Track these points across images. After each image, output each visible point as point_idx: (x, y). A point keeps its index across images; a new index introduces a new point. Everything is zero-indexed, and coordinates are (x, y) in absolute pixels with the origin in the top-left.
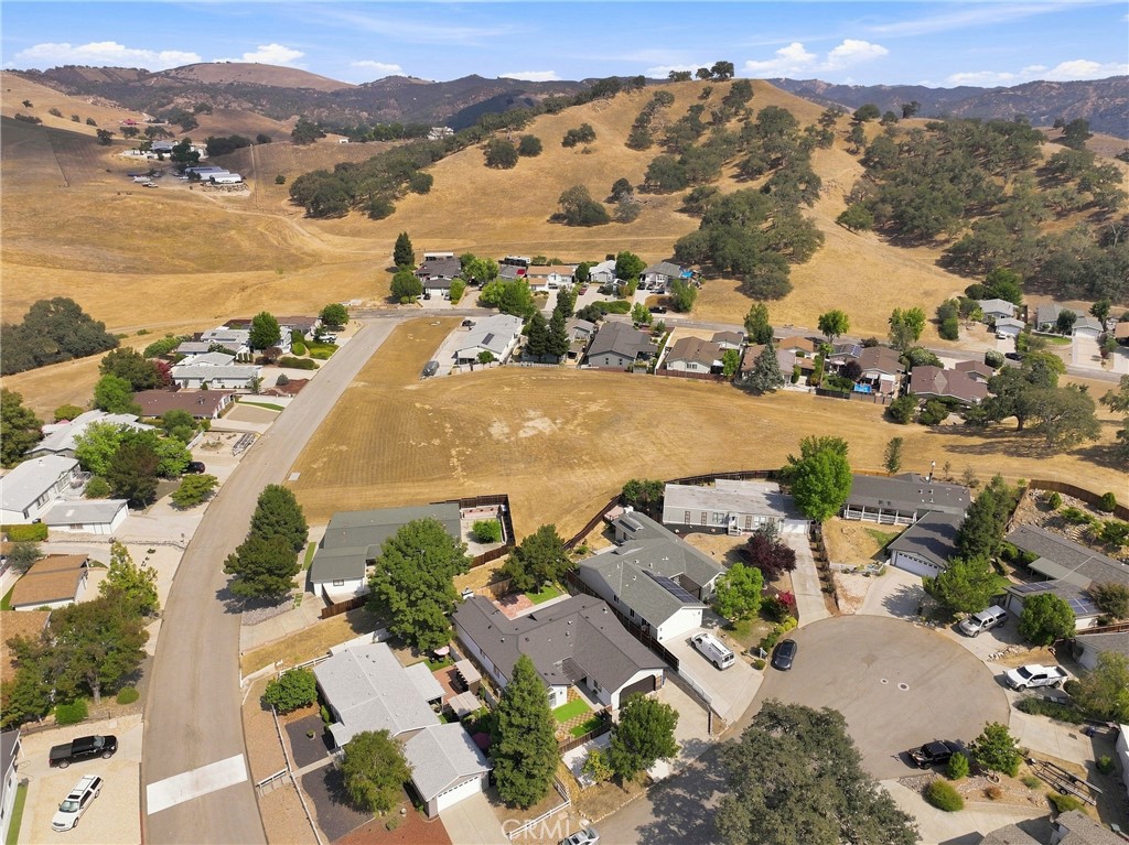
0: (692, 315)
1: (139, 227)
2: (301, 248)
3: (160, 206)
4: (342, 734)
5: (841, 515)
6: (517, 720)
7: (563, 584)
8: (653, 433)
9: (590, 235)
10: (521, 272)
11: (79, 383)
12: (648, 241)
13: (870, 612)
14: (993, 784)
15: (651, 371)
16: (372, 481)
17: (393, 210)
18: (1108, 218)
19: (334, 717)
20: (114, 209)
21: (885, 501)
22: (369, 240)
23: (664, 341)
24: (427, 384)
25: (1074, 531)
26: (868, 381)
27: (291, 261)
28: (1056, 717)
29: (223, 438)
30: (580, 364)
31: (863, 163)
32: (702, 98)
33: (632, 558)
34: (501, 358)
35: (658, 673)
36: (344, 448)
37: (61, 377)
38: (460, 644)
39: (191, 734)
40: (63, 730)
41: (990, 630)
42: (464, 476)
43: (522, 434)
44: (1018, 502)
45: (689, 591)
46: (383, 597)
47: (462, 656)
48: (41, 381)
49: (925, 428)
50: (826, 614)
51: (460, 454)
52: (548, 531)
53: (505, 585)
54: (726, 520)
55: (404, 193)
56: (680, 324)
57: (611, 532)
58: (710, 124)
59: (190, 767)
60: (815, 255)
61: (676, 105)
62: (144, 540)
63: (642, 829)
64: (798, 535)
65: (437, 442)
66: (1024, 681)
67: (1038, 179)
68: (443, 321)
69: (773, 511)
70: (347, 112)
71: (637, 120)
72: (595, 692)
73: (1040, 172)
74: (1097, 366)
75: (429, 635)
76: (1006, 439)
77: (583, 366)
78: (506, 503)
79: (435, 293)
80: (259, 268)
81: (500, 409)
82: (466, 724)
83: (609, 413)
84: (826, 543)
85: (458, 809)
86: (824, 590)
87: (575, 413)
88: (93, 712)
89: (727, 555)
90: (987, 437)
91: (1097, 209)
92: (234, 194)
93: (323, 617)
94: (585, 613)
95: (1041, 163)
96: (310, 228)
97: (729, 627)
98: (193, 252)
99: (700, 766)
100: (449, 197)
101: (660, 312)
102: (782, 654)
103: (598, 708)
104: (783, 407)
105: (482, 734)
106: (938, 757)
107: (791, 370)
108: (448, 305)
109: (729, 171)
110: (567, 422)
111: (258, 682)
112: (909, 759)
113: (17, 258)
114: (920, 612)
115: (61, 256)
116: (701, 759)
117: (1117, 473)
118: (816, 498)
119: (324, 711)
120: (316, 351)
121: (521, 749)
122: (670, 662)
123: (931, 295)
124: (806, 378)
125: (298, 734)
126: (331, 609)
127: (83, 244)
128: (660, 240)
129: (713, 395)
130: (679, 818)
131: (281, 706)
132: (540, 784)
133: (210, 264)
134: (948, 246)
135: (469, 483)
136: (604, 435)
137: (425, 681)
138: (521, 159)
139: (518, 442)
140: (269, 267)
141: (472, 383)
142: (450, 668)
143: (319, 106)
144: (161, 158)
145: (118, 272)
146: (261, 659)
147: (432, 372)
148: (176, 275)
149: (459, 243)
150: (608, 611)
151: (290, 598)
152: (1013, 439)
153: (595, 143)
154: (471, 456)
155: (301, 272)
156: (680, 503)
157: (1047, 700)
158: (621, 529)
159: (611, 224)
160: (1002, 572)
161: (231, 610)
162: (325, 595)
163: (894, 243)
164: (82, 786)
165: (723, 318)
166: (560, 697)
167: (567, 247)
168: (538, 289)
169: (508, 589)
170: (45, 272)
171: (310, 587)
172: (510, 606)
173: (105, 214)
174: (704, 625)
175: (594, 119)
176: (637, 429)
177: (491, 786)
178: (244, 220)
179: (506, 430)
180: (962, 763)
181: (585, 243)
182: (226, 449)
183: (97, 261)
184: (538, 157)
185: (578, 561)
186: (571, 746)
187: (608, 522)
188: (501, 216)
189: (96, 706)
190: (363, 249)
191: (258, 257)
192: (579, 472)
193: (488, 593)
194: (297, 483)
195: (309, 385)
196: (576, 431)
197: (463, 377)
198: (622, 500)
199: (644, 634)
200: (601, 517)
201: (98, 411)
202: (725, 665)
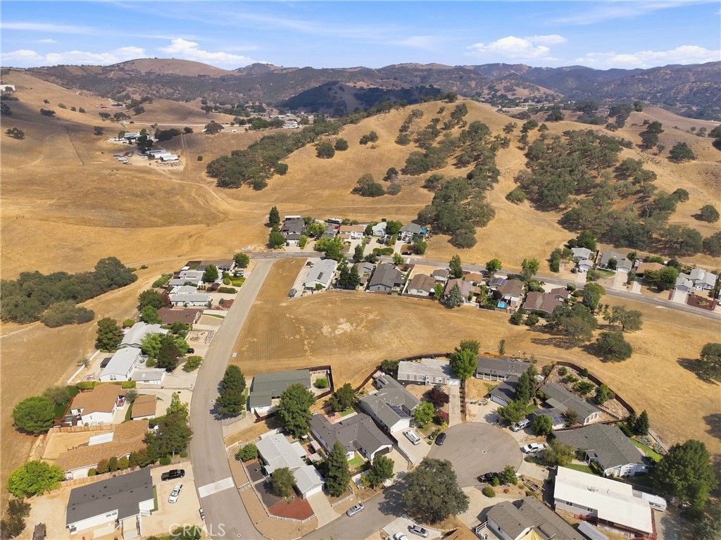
0: (425, 256)
1: (127, 194)
2: (216, 208)
3: (136, 180)
4: (270, 469)
5: (475, 376)
6: (335, 464)
7: (354, 408)
8: (397, 331)
9: (373, 202)
10: (336, 228)
11: (126, 304)
12: (404, 208)
13: (479, 421)
14: (507, 488)
15: (400, 294)
16: (269, 358)
17: (266, 185)
18: (646, 201)
19: (265, 463)
20: (111, 181)
21: (493, 371)
22: (253, 203)
23: (408, 275)
24: (291, 302)
25: (570, 385)
26: (505, 300)
27: (213, 218)
28: (538, 463)
29: (199, 334)
30: (365, 290)
31: (527, 155)
32: (439, 113)
33: (382, 397)
34: (327, 286)
35: (390, 446)
36: (255, 340)
37: (116, 299)
38: (312, 434)
39: (211, 470)
40: (163, 467)
41: (523, 429)
42: (311, 355)
43: (337, 333)
44: (550, 371)
45: (405, 412)
46: (282, 415)
47: (313, 439)
48: (107, 302)
49: (527, 327)
50: (461, 422)
51: (309, 343)
52: (347, 386)
53: (330, 408)
54: (425, 379)
55: (272, 175)
56: (419, 262)
57: (375, 384)
58: (443, 129)
59: (213, 482)
60: (491, 222)
61: (424, 117)
62: (175, 387)
63: (380, 504)
64: (455, 386)
65: (298, 337)
66: (530, 450)
67: (615, 174)
68: (297, 260)
69: (445, 375)
70: (230, 94)
71: (402, 127)
72: (365, 454)
73: (617, 169)
74: (624, 289)
75: (299, 430)
76: (558, 337)
77: (367, 291)
78: (330, 369)
79: (291, 242)
80: (196, 223)
81: (326, 318)
82: (315, 466)
83: (378, 320)
84: (466, 390)
85: (313, 497)
86: (461, 411)
87: (362, 319)
88: (173, 461)
89: (423, 395)
90: (552, 335)
91: (641, 194)
92: (174, 168)
93: (256, 422)
94: (362, 422)
95: (618, 165)
96: (220, 194)
97: (420, 427)
98: (160, 212)
99: (403, 482)
100: (297, 177)
101: (409, 254)
102: (440, 438)
103: (366, 460)
104: (462, 315)
105: (322, 469)
106: (489, 478)
107: (468, 295)
108: (298, 249)
109: (451, 161)
110: (357, 326)
111: (233, 449)
112: (479, 479)
113: (71, 221)
114: (498, 421)
115: (92, 218)
116: (404, 479)
117: (595, 358)
118: (461, 371)
119: (261, 461)
120: (235, 282)
121: (336, 474)
122: (395, 442)
123: (550, 244)
124: (476, 298)
125: (251, 470)
126: (259, 419)
127: (101, 208)
128: (412, 207)
129: (429, 308)
130: (394, 500)
131: (244, 459)
132: (343, 487)
133: (170, 220)
134: (565, 212)
135: (313, 359)
136: (375, 332)
137: (299, 449)
138: (337, 152)
139: (335, 337)
140: (202, 222)
141: (312, 302)
142: (308, 444)
143: (213, 90)
144: (131, 143)
145: (123, 227)
146: (232, 440)
147: (293, 296)
148: (152, 229)
149: (303, 207)
150: (371, 421)
151: (241, 414)
152: (561, 337)
153: (378, 142)
154: (314, 344)
155: (219, 225)
156: (405, 370)
157: (536, 457)
158: (379, 383)
159: (386, 195)
160: (535, 404)
161: (217, 419)
162: (256, 413)
163: (538, 208)
164: (177, 488)
165: (441, 258)
166: (351, 456)
167: (360, 211)
168: (346, 240)
169: (331, 409)
170: (88, 229)
171: (249, 409)
172: (332, 417)
173: (106, 186)
174: (410, 426)
175: (378, 125)
176: (390, 329)
177: (325, 488)
178: (182, 187)
179: (330, 330)
180: (497, 480)
181: (371, 208)
182: (202, 341)
183: (111, 220)
184: (346, 151)
185: (361, 398)
186: (355, 474)
187: (374, 379)
188: (325, 189)
189: (174, 458)
190: (251, 209)
191: (195, 215)
192: (363, 353)
193: (323, 412)
194: (237, 359)
195: (234, 303)
196: (362, 330)
197: (308, 297)
198: (380, 368)
199: (385, 430)
200: (371, 376)
201: (143, 322)
202: (416, 443)
